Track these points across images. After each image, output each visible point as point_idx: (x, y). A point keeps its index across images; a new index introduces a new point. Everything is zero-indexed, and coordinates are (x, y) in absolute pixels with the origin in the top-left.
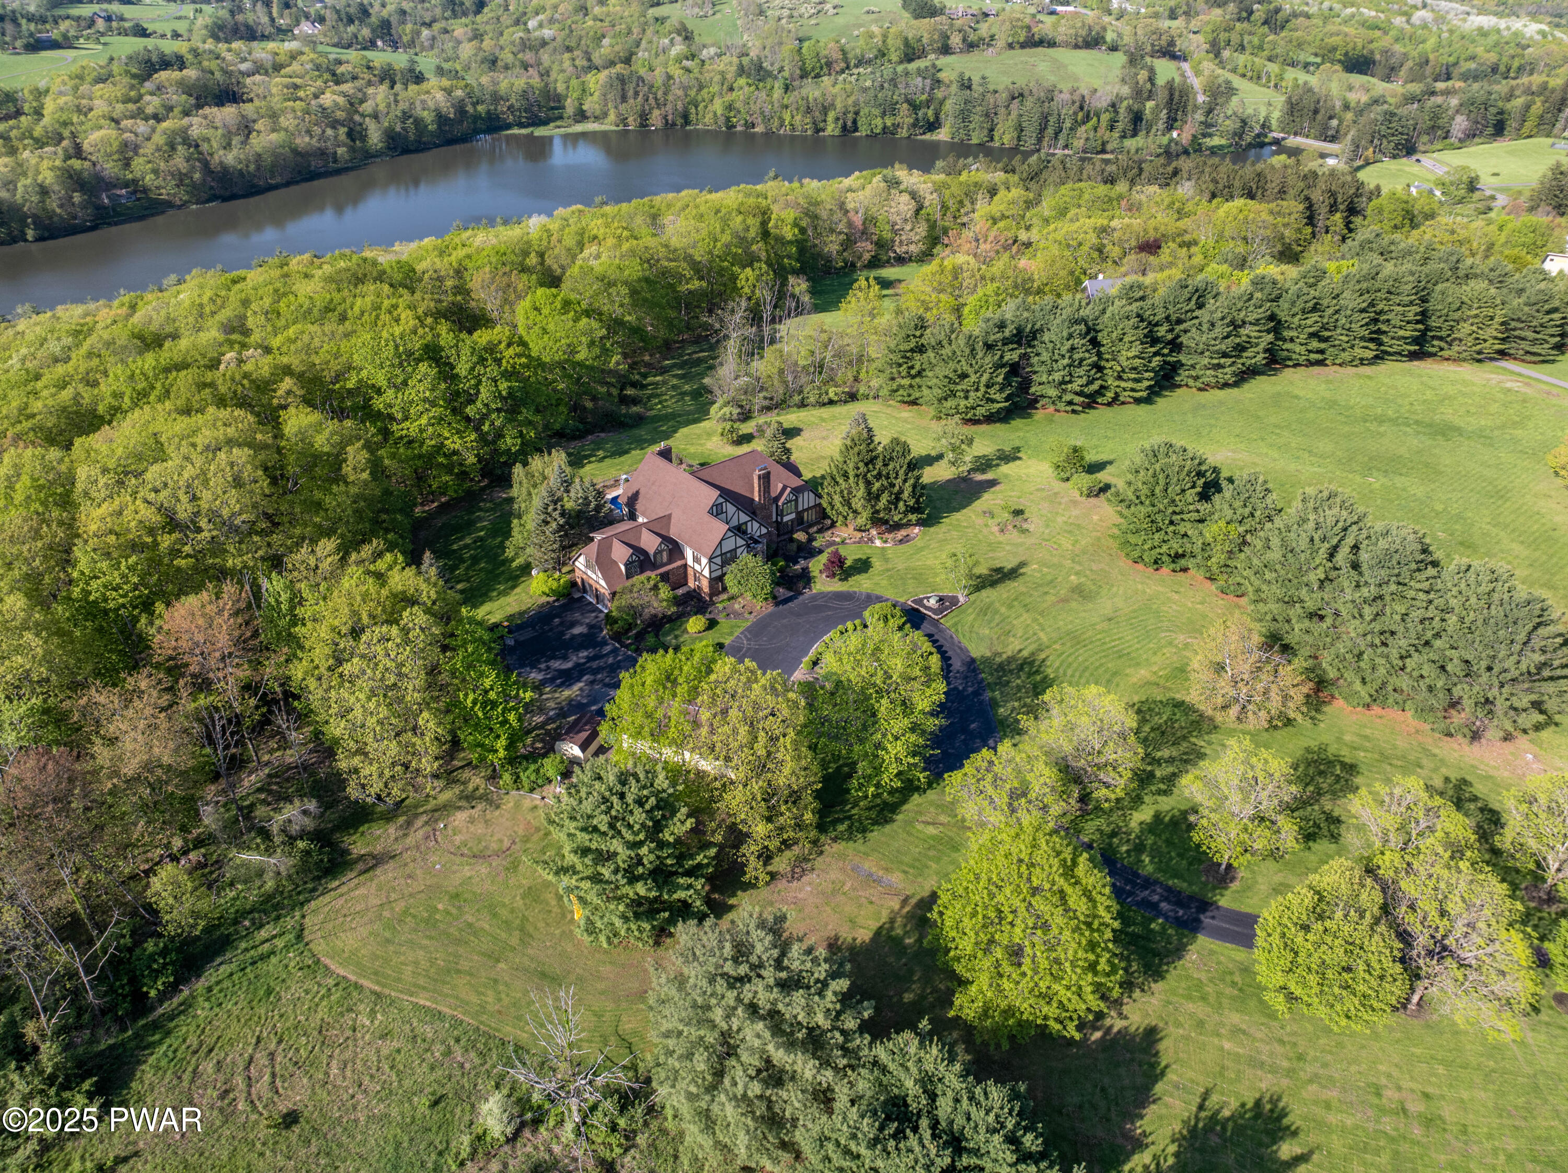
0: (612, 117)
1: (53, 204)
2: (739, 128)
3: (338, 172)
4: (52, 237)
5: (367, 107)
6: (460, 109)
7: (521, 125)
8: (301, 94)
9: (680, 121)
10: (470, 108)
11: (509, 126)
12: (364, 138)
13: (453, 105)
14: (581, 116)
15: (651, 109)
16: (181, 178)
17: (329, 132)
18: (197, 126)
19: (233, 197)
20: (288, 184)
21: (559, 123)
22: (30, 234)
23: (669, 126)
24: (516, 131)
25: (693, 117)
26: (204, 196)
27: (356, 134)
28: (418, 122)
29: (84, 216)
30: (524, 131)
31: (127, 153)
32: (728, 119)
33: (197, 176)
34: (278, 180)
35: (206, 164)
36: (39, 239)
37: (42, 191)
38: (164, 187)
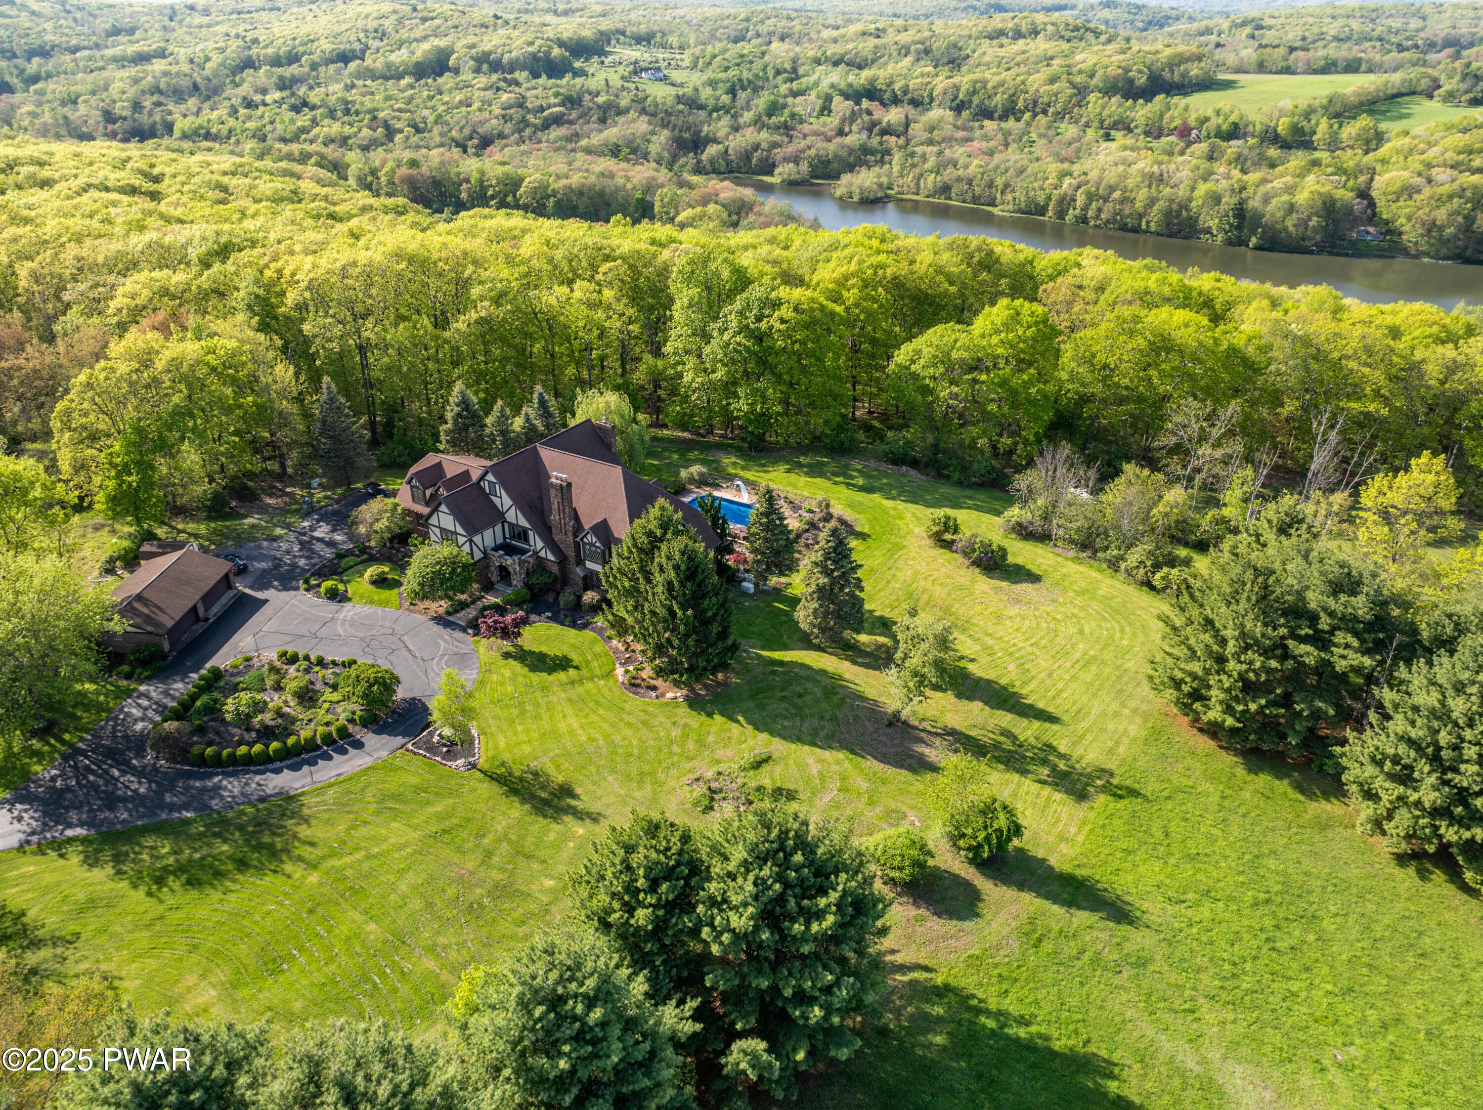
1: (1290, 223)
4: (1271, 249)
16: (1431, 228)
22: (1254, 241)
26: (1445, 251)
33: (1450, 231)
35: (1470, 222)
36: (1257, 248)
37: (1291, 208)
38: (1411, 234)
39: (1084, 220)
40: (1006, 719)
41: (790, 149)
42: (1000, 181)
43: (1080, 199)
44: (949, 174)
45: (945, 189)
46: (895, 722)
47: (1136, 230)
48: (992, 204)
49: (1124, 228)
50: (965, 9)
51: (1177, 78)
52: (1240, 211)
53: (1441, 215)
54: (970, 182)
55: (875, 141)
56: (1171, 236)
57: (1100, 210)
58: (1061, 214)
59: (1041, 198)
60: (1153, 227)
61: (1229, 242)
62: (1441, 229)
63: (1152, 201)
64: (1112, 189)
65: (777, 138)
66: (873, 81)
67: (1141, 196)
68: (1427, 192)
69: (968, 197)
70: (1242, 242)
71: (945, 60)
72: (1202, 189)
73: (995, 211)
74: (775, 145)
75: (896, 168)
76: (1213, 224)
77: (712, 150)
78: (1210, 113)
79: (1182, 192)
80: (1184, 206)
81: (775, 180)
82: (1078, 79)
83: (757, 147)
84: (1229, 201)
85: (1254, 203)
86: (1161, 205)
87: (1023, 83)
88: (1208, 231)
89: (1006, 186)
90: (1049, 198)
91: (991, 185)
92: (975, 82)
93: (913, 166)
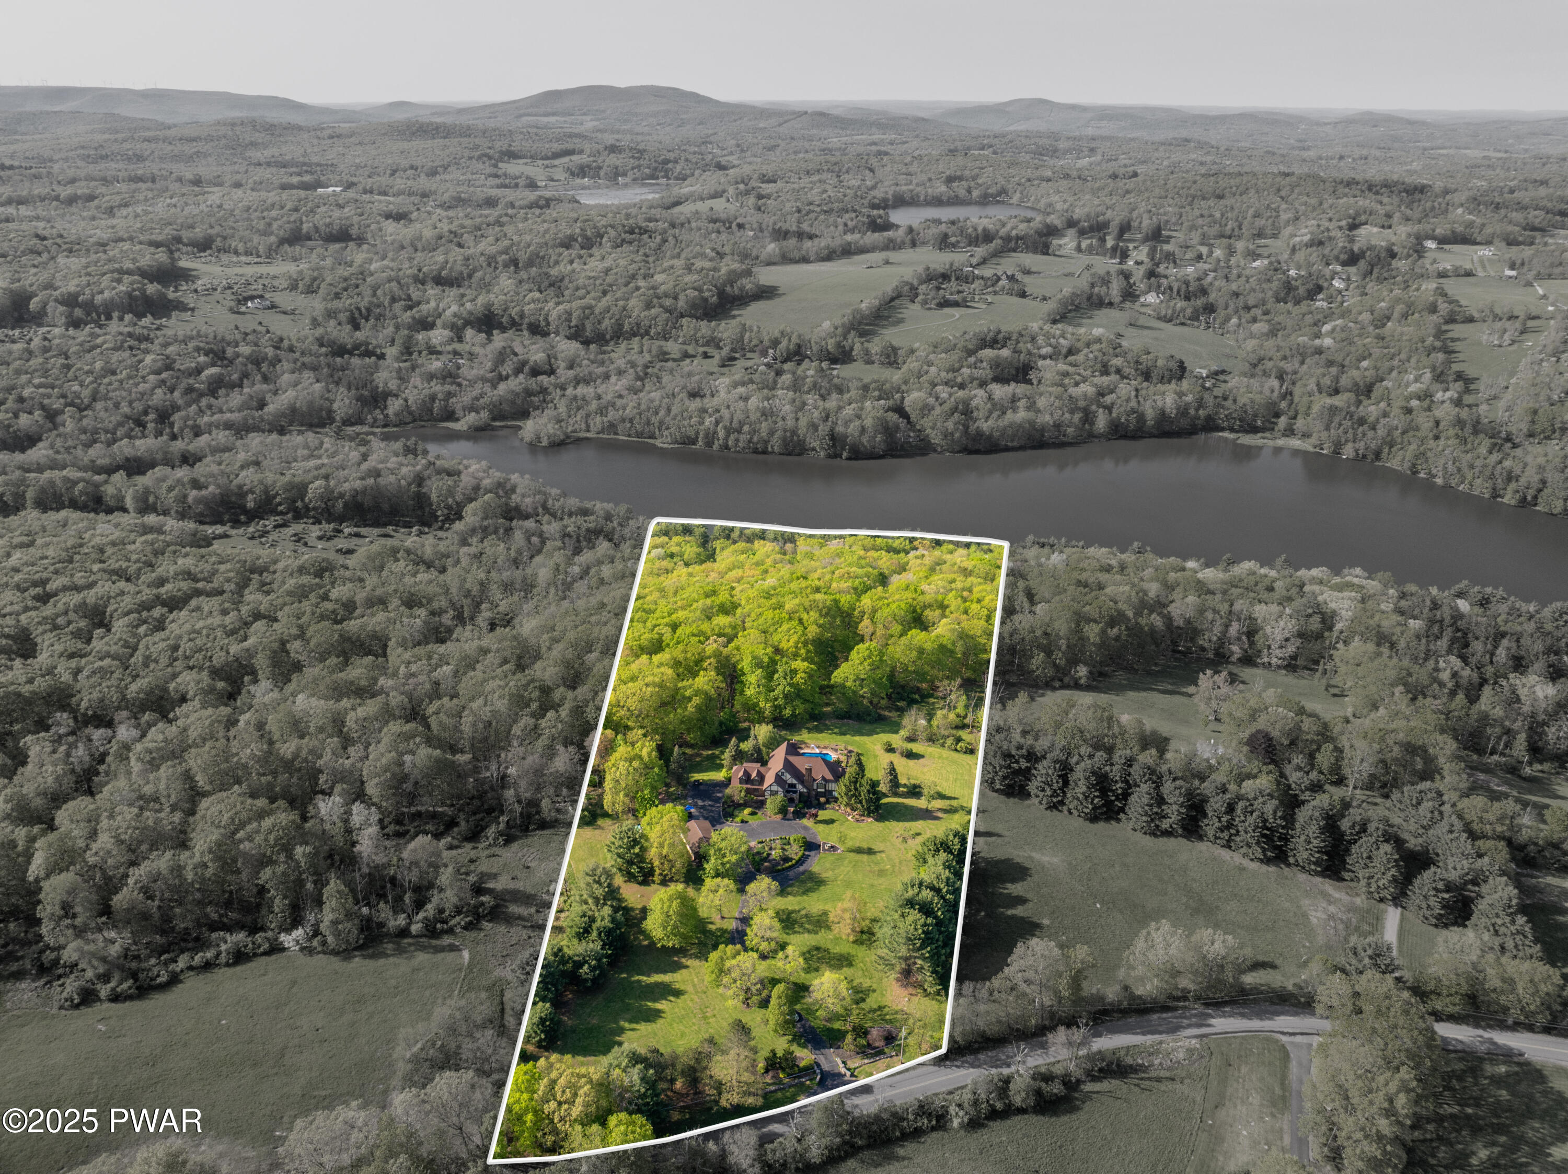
0: (1314, 440)
1: (865, 440)
2: (1422, 475)
3: (1063, 445)
4: (856, 459)
5: (1108, 399)
6: (1183, 411)
7: (1232, 430)
8: (1067, 381)
9: (1371, 457)
10: (1192, 412)
11: (1222, 429)
12: (1092, 424)
13: (1178, 409)
14: (1290, 432)
15: (1347, 441)
16: (946, 435)
17: (1067, 416)
18: (978, 396)
19: (977, 452)
20: (1021, 448)
21: (1267, 434)
22: (845, 455)
23: (1360, 458)
24: (1226, 434)
25: (1384, 455)
26: (957, 448)
27: (1088, 417)
28: (1141, 417)
29: (881, 447)
30: (1232, 436)
31: (926, 409)
32: (1414, 465)
33: (957, 435)
34: (1015, 444)
35: (966, 427)
36: (849, 459)
37: (863, 430)
38: (936, 438)
39: (727, 447)
40: (948, 802)
41: (466, 398)
42: (655, 420)
43: (721, 433)
44: (612, 415)
45: (612, 427)
46: (927, 811)
47: (765, 452)
48: (652, 437)
49: (756, 451)
50: (479, 158)
51: (737, 292)
52: (833, 436)
53: (950, 425)
54: (631, 421)
55: (533, 383)
56: (790, 454)
57: (737, 440)
58: (709, 444)
59: (692, 433)
60: (776, 449)
61: (829, 456)
62: (952, 434)
63: (772, 433)
64: (741, 424)
65: (447, 387)
66: (488, 306)
67: (764, 427)
68: (938, 410)
69: (633, 432)
70: (837, 456)
71: (546, 283)
72: (803, 422)
73: (658, 443)
74: (450, 395)
75: (562, 409)
76: (816, 444)
77: (394, 406)
78: (777, 334)
79: (790, 423)
80: (794, 432)
81: (460, 426)
82: (668, 302)
83: (433, 398)
84: (823, 429)
85: (840, 429)
86: (779, 434)
87: (624, 309)
88: (813, 449)
89: (661, 423)
90: (697, 433)
91: (648, 423)
92: (584, 308)
93: (578, 409)
